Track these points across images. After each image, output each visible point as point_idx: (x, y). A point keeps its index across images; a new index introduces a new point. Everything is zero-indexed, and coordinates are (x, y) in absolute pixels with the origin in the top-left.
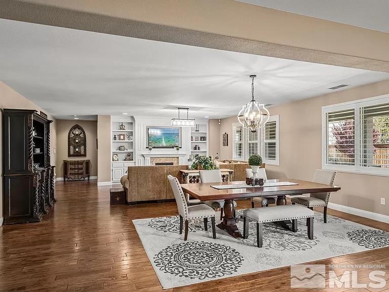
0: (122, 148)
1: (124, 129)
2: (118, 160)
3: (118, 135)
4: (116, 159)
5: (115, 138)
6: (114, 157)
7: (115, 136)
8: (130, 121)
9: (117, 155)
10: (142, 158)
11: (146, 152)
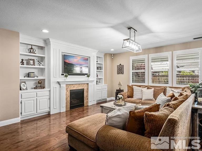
0: (32, 75)
1: (34, 53)
2: (26, 89)
3: (26, 60)
4: (25, 88)
5: (22, 63)
6: (22, 86)
7: (22, 60)
8: (42, 45)
9: (25, 82)
10: (58, 86)
11: (62, 79)
